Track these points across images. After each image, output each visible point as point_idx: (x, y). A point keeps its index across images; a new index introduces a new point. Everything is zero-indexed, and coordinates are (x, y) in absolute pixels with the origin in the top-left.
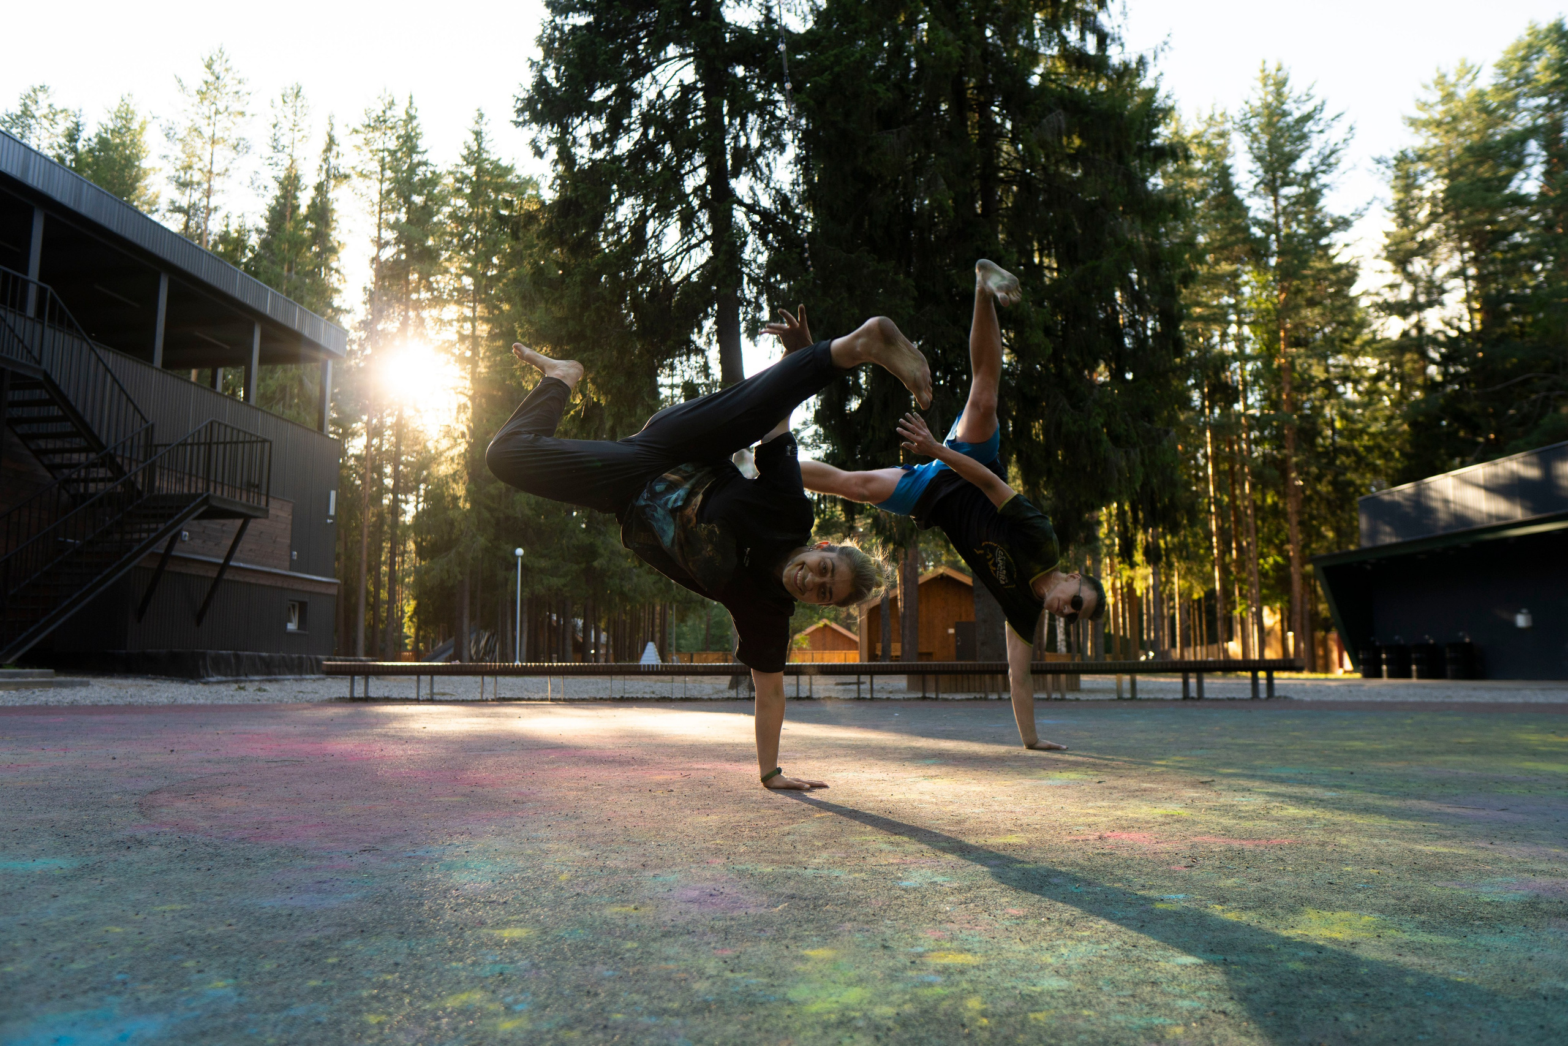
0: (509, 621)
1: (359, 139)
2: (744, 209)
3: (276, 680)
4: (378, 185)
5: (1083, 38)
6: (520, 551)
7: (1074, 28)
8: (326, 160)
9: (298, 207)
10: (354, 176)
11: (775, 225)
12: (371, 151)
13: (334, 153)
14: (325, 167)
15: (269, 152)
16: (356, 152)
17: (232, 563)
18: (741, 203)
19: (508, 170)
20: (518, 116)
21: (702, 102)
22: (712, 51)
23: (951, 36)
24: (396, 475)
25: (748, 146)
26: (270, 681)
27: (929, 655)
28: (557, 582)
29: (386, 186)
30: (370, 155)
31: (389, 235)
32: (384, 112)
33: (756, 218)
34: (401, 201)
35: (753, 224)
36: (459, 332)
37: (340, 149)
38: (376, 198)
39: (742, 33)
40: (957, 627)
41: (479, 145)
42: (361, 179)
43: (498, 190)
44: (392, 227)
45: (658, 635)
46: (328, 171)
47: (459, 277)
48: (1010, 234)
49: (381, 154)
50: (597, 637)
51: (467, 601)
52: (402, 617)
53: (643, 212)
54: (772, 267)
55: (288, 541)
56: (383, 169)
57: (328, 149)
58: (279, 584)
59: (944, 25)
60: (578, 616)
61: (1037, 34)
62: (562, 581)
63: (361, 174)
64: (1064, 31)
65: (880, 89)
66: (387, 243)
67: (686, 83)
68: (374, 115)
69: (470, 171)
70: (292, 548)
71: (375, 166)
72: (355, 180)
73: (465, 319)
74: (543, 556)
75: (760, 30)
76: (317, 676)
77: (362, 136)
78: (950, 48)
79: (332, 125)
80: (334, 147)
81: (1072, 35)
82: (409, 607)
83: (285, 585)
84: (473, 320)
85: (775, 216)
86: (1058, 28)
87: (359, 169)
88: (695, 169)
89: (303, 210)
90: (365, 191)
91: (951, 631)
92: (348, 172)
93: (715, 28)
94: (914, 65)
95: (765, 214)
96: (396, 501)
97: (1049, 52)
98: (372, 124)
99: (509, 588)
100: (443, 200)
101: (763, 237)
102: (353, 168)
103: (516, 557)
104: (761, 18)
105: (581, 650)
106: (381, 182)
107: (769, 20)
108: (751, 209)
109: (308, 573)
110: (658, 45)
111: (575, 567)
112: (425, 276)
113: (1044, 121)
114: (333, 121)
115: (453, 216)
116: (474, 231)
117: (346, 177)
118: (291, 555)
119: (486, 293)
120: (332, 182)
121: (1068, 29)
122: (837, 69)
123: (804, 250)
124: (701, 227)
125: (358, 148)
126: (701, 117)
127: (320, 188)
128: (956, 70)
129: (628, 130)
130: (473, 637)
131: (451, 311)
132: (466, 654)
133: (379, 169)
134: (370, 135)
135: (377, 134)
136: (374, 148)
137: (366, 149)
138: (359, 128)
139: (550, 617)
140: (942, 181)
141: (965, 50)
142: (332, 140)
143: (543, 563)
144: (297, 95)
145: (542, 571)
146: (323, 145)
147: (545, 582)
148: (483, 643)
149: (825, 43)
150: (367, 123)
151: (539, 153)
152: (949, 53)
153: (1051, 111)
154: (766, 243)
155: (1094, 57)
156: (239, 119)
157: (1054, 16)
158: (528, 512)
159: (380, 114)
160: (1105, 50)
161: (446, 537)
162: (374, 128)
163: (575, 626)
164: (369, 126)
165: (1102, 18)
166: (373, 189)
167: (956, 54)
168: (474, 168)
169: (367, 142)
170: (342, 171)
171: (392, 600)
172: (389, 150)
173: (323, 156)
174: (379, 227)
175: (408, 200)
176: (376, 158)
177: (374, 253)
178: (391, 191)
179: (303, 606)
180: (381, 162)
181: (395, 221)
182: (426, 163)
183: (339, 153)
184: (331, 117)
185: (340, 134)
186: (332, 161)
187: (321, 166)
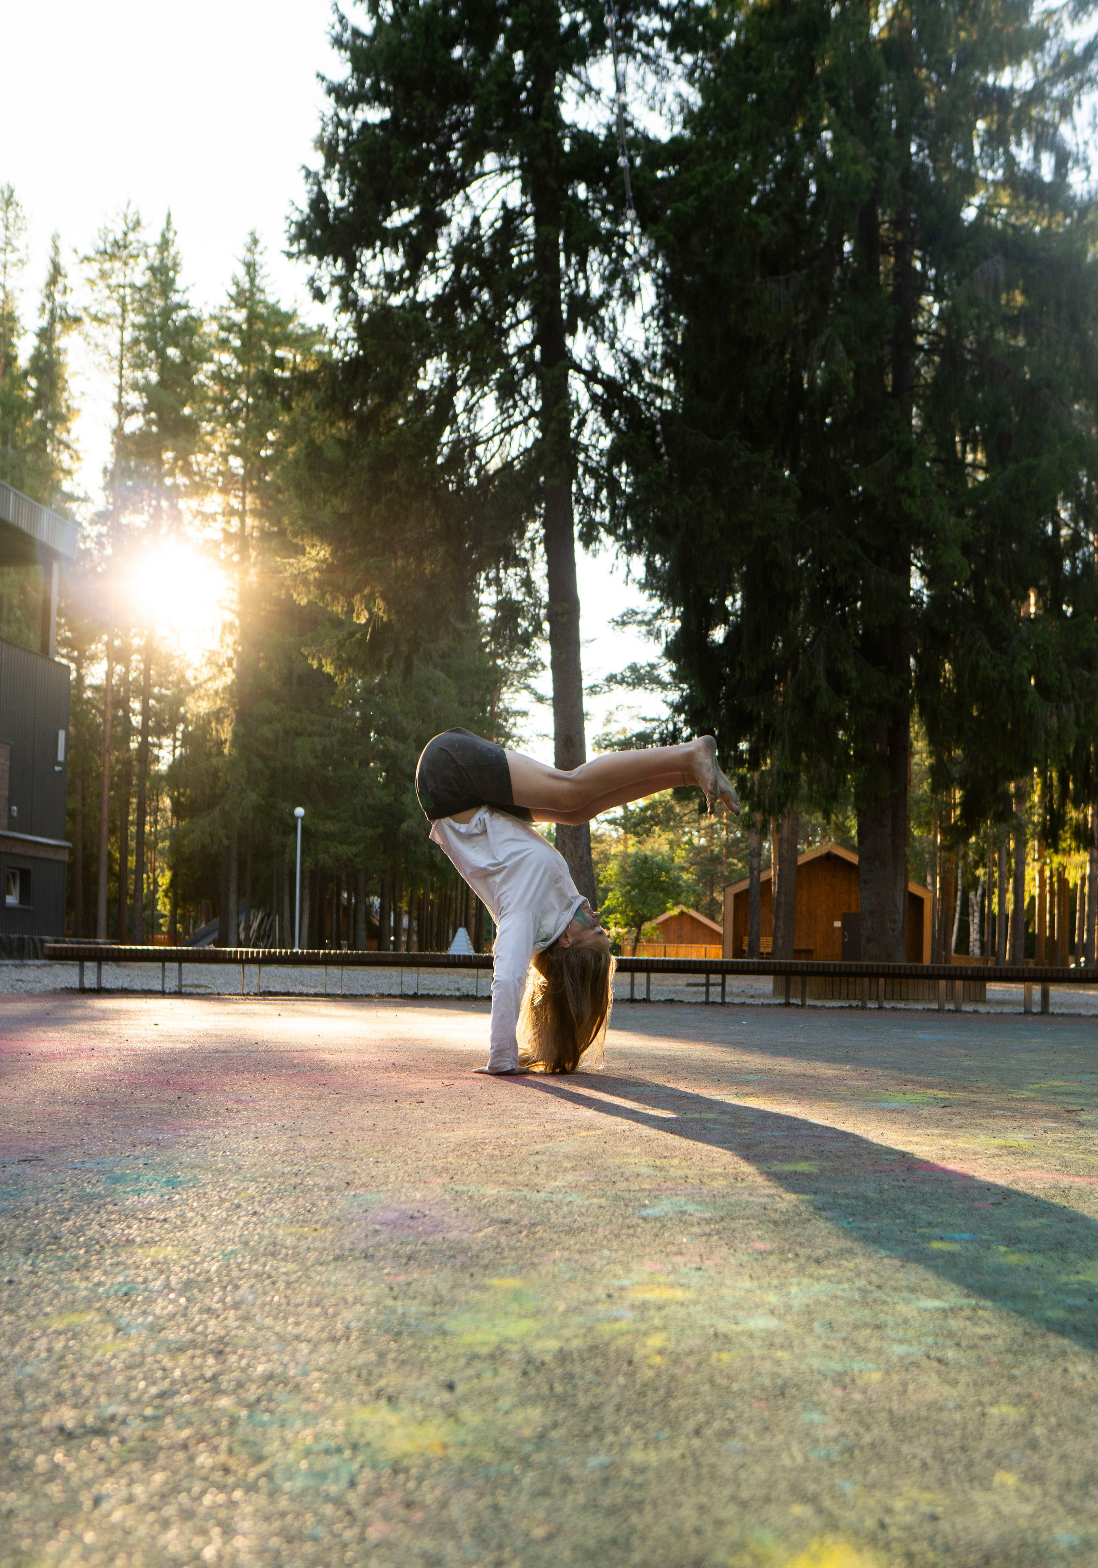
0: (287, 899)
1: (92, 269)
2: (583, 377)
4: (118, 332)
5: (1037, 159)
6: (300, 811)
7: (1026, 143)
8: (50, 296)
9: (15, 358)
10: (86, 319)
11: (622, 399)
12: (109, 287)
13: (60, 286)
14: (49, 305)
16: (87, 288)
18: (579, 369)
19: (289, 317)
20: (291, 244)
21: (531, 232)
22: (542, 163)
23: (862, 150)
24: (146, 712)
25: (587, 292)
27: (809, 953)
28: (346, 850)
29: (129, 335)
30: (107, 292)
31: (134, 399)
32: (125, 234)
33: (599, 389)
34: (152, 354)
35: (594, 398)
36: (224, 530)
37: (68, 282)
38: (116, 350)
39: (583, 139)
40: (843, 918)
41: (252, 281)
42: (95, 324)
43: (275, 343)
44: (135, 387)
45: (473, 921)
46: (52, 312)
47: (224, 456)
48: (927, 419)
49: (121, 291)
50: (398, 920)
51: (234, 873)
52: (155, 891)
53: (453, 379)
54: (615, 455)
55: (7, 793)
56: (124, 310)
57: (53, 281)
59: (852, 133)
60: (375, 894)
61: (977, 151)
62: (354, 849)
63: (95, 318)
64: (1013, 149)
65: (764, 221)
66: (133, 411)
67: (510, 205)
68: (111, 238)
69: (239, 316)
70: (11, 802)
71: (113, 307)
72: (89, 325)
73: (232, 512)
74: (328, 818)
75: (610, 135)
76: (43, 962)
77: (96, 266)
78: (859, 167)
79: (56, 249)
80: (60, 279)
81: (1023, 155)
82: (164, 880)
84: (242, 515)
85: (622, 387)
86: (1005, 143)
87: (93, 311)
88: (519, 322)
89: (23, 362)
90: (100, 340)
92: (80, 313)
93: (547, 131)
94: (813, 188)
95: (609, 383)
96: (145, 746)
97: (990, 176)
98: (109, 250)
99: (287, 856)
100: (202, 356)
101: (606, 414)
102: (85, 309)
103: (295, 818)
104: (612, 119)
105: (377, 934)
106: (122, 328)
107: (624, 122)
108: (592, 376)
109: (31, 834)
110: (473, 154)
111: (370, 832)
112: (183, 455)
113: (977, 271)
114: (59, 243)
115: (216, 376)
116: (243, 396)
117: (77, 320)
118: (10, 811)
119: (260, 480)
120: (60, 327)
121: (1019, 144)
122: (705, 192)
123: (655, 434)
124: (526, 400)
125: (92, 282)
126: (528, 252)
127: (46, 335)
128: (866, 197)
129: (434, 268)
130: (243, 918)
131: (214, 502)
132: (233, 938)
133: (119, 310)
134: (107, 266)
135: (117, 264)
136: (113, 282)
137: (101, 284)
138: (92, 253)
139: (339, 895)
140: (841, 347)
141: (880, 171)
142: (57, 271)
143: (330, 827)
145: (328, 836)
146: (43, 274)
147: (332, 850)
148: (255, 925)
149: (693, 156)
150: (102, 248)
151: (319, 296)
152: (858, 174)
153: (987, 257)
154: (610, 424)
155: (1050, 185)
157: (1001, 125)
158: (312, 761)
159: (119, 236)
160: (1066, 175)
161: (207, 791)
162: (112, 257)
163: (371, 905)
164: (105, 252)
165: (1065, 130)
166: (112, 338)
167: (867, 175)
168: (244, 312)
169: (103, 274)
170: (71, 312)
171: (141, 867)
172: (132, 286)
173: (47, 292)
174: (121, 388)
175: (161, 354)
176: (115, 295)
177: (115, 423)
178: (136, 341)
179: (25, 875)
180: (122, 301)
181: (142, 382)
182: (186, 307)
183: (65, 288)
184: (55, 238)
185: (67, 261)
186: (58, 298)
187: (43, 305)
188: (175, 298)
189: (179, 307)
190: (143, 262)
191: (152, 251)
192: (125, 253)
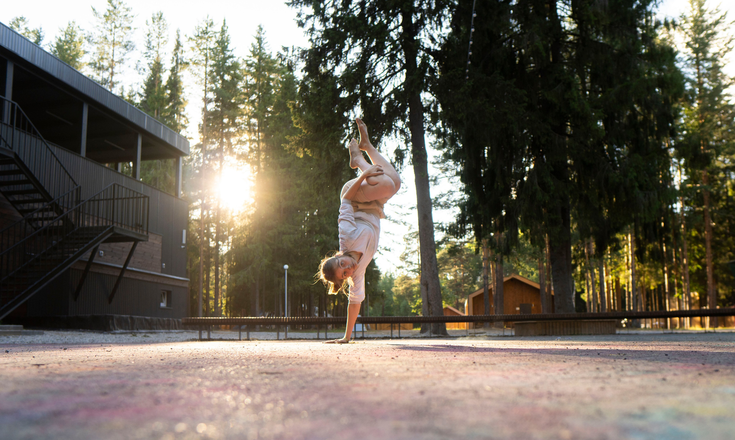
1: (193, 44)
3: (155, 333)
4: (204, 68)
6: (286, 267)
8: (176, 54)
9: (162, 81)
10: (191, 63)
12: (200, 49)
13: (180, 50)
14: (175, 59)
15: (145, 50)
16: (192, 51)
17: (128, 268)
26: (151, 333)
29: (209, 69)
30: (199, 52)
31: (211, 95)
32: (207, 28)
34: (219, 77)
36: (250, 147)
37: (184, 49)
38: (203, 76)
40: (521, 306)
41: (260, 45)
42: (195, 65)
43: (270, 72)
44: (211, 90)
46: (177, 61)
47: (250, 118)
49: (205, 51)
51: (258, 296)
55: (160, 258)
56: (207, 60)
57: (177, 48)
58: (155, 280)
63: (195, 63)
66: (211, 101)
68: (201, 30)
69: (255, 60)
70: (162, 261)
71: (202, 58)
72: (192, 66)
73: (254, 141)
74: (299, 269)
76: (178, 331)
77: (195, 42)
79: (178, 35)
80: (180, 48)
83: (159, 281)
84: (258, 142)
87: (194, 60)
89: (164, 83)
90: (197, 71)
91: (518, 309)
92: (188, 61)
98: (200, 35)
99: (281, 286)
100: (240, 78)
102: (191, 60)
103: (284, 270)
106: (206, 66)
109: (171, 275)
112: (232, 118)
114: (180, 33)
115: (245, 85)
116: (258, 93)
117: (187, 64)
118: (162, 265)
119: (265, 127)
120: (179, 66)
125: (193, 49)
127: (173, 70)
131: (246, 137)
133: (204, 59)
134: (200, 41)
135: (204, 41)
136: (202, 47)
137: (197, 49)
138: (193, 37)
142: (178, 45)
143: (299, 273)
144: (160, 18)
145: (298, 277)
146: (173, 47)
147: (301, 283)
150: (197, 34)
156: (128, 31)
159: (204, 29)
162: (201, 38)
166: (202, 71)
168: (257, 58)
169: (198, 45)
170: (185, 61)
172: (210, 49)
173: (174, 53)
174: (205, 91)
175: (222, 77)
176: (203, 53)
177: (203, 106)
178: (211, 72)
179: (169, 293)
180: (206, 55)
181: (214, 88)
182: (232, 57)
183: (182, 51)
184: (178, 31)
185: (183, 40)
186: (179, 55)
187: (173, 58)
188: (228, 54)
189: (230, 57)
190: (214, 40)
191: (218, 35)
192: (206, 36)
